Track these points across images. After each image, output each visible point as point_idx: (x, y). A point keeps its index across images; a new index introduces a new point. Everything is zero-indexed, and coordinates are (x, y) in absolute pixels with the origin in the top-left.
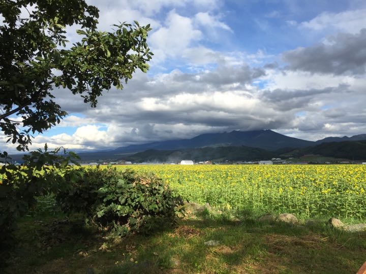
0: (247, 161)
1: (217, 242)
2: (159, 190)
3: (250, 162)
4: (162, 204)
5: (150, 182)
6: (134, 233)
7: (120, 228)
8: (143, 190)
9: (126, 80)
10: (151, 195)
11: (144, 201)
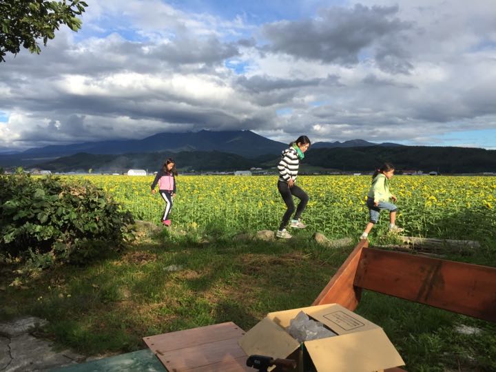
0: (219, 172)
1: (180, 266)
2: (99, 204)
3: (223, 173)
4: (103, 222)
5: (85, 192)
6: (62, 263)
7: (41, 258)
8: (75, 203)
9: (45, 41)
10: (88, 211)
11: (78, 219)
